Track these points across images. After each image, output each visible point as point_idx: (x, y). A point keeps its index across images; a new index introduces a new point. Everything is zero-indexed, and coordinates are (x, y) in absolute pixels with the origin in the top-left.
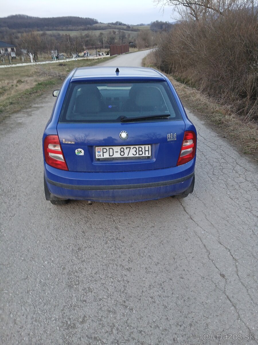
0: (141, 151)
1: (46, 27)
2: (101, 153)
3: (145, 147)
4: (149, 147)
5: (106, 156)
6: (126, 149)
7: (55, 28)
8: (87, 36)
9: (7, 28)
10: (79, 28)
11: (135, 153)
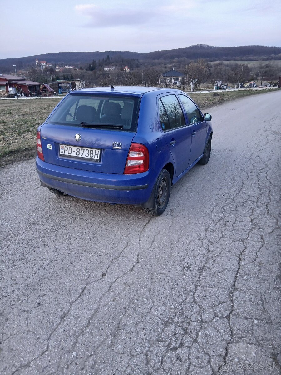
0: (92, 154)
1: (224, 57)
2: (64, 151)
3: (95, 151)
4: (98, 151)
5: (67, 153)
6: (81, 150)
7: (234, 58)
8: (267, 66)
9: (186, 58)
10: (261, 57)
11: (87, 155)
